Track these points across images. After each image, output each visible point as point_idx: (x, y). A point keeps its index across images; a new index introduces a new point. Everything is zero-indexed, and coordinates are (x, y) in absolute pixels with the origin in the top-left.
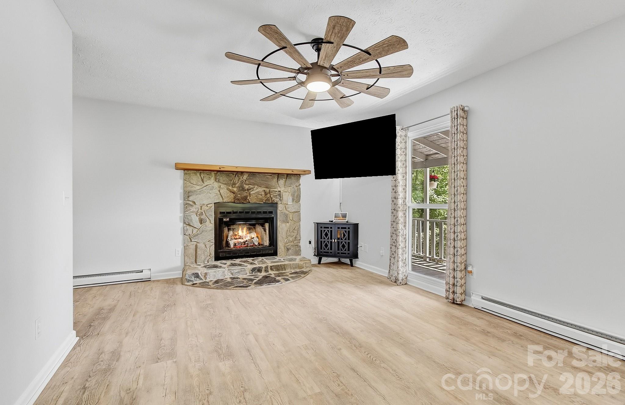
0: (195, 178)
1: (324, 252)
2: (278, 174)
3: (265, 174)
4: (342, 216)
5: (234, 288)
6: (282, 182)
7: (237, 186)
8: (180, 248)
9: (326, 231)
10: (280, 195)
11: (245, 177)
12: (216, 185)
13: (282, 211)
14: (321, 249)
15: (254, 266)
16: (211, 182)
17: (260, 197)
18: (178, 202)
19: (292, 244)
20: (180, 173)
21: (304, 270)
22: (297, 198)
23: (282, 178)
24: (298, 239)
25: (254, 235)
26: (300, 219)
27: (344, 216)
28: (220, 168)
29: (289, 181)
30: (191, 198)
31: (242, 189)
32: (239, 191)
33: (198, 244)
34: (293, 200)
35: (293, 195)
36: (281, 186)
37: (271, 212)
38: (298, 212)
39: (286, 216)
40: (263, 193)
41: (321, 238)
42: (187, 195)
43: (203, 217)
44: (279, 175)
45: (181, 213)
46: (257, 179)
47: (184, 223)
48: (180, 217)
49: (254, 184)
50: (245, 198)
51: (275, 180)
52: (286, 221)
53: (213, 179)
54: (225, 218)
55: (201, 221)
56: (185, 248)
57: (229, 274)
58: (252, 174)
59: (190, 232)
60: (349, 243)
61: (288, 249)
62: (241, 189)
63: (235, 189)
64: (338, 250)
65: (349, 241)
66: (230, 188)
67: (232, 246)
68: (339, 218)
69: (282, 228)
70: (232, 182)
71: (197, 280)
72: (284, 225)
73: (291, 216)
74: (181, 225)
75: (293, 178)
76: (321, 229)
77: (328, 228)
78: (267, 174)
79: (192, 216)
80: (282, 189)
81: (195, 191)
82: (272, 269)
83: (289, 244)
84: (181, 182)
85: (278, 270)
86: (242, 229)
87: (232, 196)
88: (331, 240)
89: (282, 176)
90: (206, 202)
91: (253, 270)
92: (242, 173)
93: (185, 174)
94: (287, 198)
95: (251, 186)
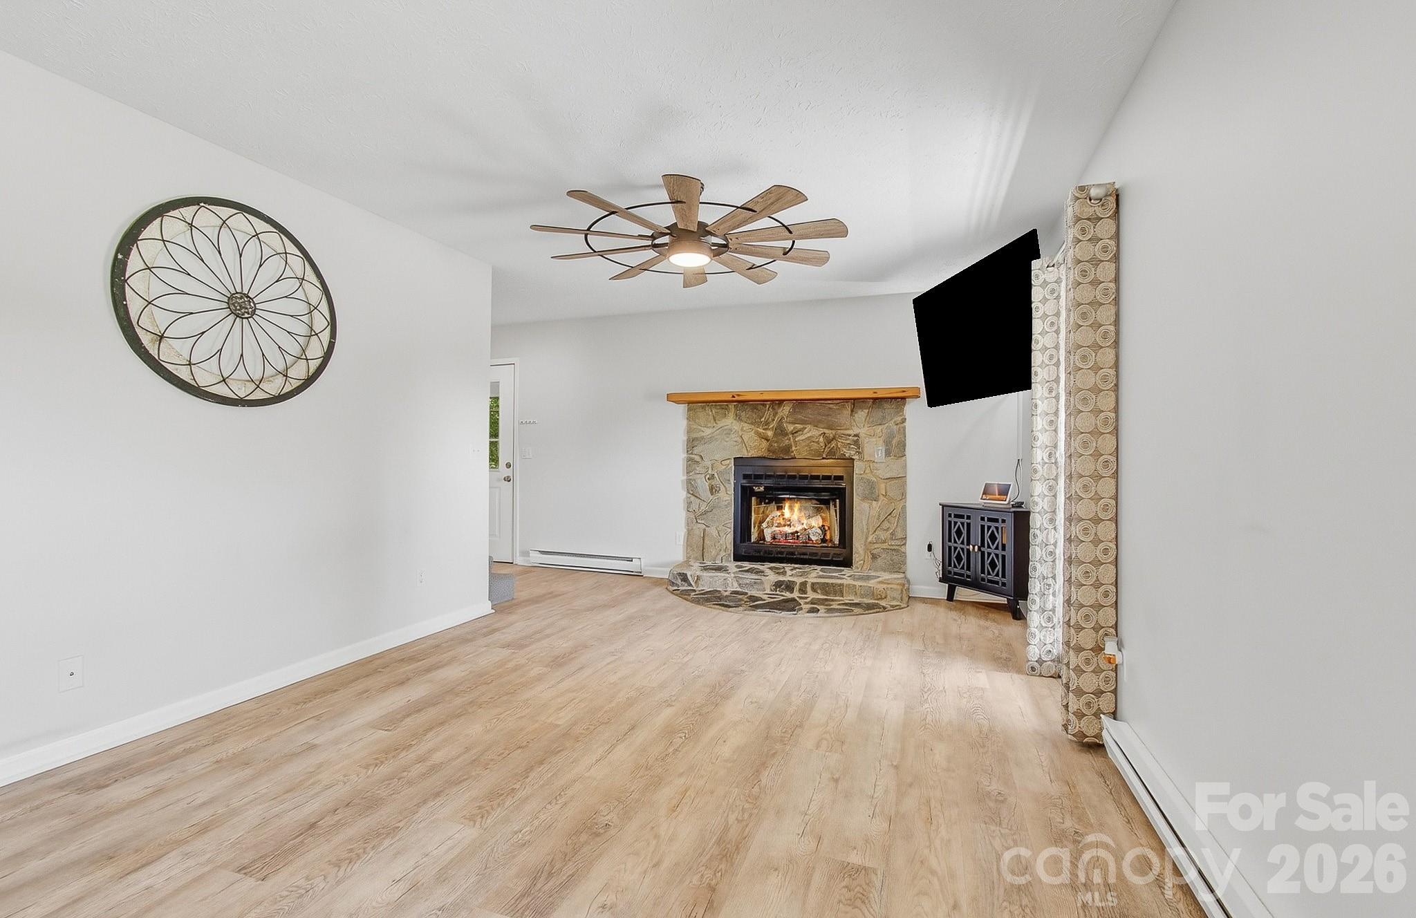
0: (704, 415)
1: (954, 572)
2: (854, 399)
3: (826, 402)
4: (999, 492)
5: (714, 606)
6: (861, 415)
7: (771, 426)
8: (682, 533)
9: (959, 523)
10: (856, 443)
11: (785, 410)
12: (736, 426)
13: (861, 476)
14: (950, 565)
15: (781, 578)
16: (729, 421)
17: (815, 446)
18: (680, 456)
19: (885, 546)
20: (682, 408)
21: (883, 603)
22: (896, 448)
23: (862, 408)
24: (899, 535)
25: (816, 522)
26: (903, 495)
27: (1004, 491)
28: (733, 397)
29: (878, 414)
30: (696, 450)
31: (781, 432)
32: (775, 435)
33: (707, 529)
34: (888, 453)
35: (888, 443)
36: (860, 424)
37: (841, 478)
38: (900, 479)
39: (872, 486)
40: (821, 439)
41: (950, 541)
42: (692, 444)
43: (716, 482)
44: (856, 403)
45: (684, 475)
46: (809, 413)
47: (688, 492)
48: (682, 481)
49: (803, 422)
50: (787, 449)
51: (847, 412)
52: (871, 496)
53: (731, 415)
54: (756, 487)
55: (713, 490)
56: (689, 533)
57: (736, 584)
58: (800, 404)
59: (694, 507)
60: (1004, 557)
61: (874, 557)
62: (779, 431)
63: (770, 433)
64: (983, 572)
65: (1004, 553)
66: (761, 430)
67: (768, 538)
68: (991, 497)
69: (864, 512)
70: (763, 419)
71: (684, 586)
72: (866, 505)
73: (883, 486)
74: (684, 494)
75: (886, 405)
76: (950, 519)
77: (962, 517)
78: (829, 402)
79: (699, 481)
80: (863, 431)
81: (702, 438)
82: (814, 590)
83: (876, 546)
84: (683, 423)
85: (827, 593)
86: (791, 508)
87: (765, 444)
88: (968, 547)
89: (864, 405)
90: (718, 457)
91: (778, 585)
92: (781, 402)
93: (689, 410)
94: (874, 449)
95: (799, 426)
